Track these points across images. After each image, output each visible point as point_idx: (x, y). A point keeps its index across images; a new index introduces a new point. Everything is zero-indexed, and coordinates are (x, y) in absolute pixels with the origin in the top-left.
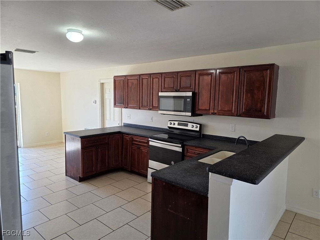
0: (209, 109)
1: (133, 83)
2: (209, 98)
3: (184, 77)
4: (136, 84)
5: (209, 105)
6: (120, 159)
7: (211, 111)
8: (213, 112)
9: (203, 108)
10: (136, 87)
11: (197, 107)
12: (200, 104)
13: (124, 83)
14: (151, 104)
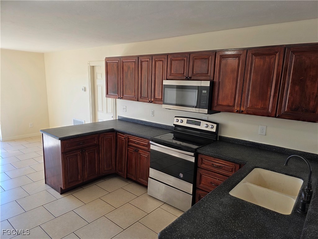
0: (234, 106)
1: (129, 68)
2: (234, 90)
3: (198, 60)
4: (133, 69)
5: (233, 99)
6: (114, 163)
7: (236, 108)
8: (238, 109)
9: (225, 103)
10: (134, 73)
11: (216, 102)
12: (220, 97)
13: (118, 67)
14: (153, 95)
